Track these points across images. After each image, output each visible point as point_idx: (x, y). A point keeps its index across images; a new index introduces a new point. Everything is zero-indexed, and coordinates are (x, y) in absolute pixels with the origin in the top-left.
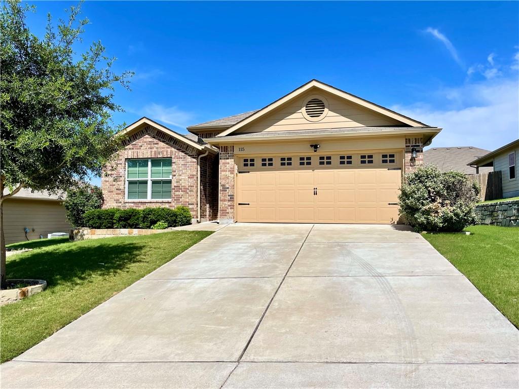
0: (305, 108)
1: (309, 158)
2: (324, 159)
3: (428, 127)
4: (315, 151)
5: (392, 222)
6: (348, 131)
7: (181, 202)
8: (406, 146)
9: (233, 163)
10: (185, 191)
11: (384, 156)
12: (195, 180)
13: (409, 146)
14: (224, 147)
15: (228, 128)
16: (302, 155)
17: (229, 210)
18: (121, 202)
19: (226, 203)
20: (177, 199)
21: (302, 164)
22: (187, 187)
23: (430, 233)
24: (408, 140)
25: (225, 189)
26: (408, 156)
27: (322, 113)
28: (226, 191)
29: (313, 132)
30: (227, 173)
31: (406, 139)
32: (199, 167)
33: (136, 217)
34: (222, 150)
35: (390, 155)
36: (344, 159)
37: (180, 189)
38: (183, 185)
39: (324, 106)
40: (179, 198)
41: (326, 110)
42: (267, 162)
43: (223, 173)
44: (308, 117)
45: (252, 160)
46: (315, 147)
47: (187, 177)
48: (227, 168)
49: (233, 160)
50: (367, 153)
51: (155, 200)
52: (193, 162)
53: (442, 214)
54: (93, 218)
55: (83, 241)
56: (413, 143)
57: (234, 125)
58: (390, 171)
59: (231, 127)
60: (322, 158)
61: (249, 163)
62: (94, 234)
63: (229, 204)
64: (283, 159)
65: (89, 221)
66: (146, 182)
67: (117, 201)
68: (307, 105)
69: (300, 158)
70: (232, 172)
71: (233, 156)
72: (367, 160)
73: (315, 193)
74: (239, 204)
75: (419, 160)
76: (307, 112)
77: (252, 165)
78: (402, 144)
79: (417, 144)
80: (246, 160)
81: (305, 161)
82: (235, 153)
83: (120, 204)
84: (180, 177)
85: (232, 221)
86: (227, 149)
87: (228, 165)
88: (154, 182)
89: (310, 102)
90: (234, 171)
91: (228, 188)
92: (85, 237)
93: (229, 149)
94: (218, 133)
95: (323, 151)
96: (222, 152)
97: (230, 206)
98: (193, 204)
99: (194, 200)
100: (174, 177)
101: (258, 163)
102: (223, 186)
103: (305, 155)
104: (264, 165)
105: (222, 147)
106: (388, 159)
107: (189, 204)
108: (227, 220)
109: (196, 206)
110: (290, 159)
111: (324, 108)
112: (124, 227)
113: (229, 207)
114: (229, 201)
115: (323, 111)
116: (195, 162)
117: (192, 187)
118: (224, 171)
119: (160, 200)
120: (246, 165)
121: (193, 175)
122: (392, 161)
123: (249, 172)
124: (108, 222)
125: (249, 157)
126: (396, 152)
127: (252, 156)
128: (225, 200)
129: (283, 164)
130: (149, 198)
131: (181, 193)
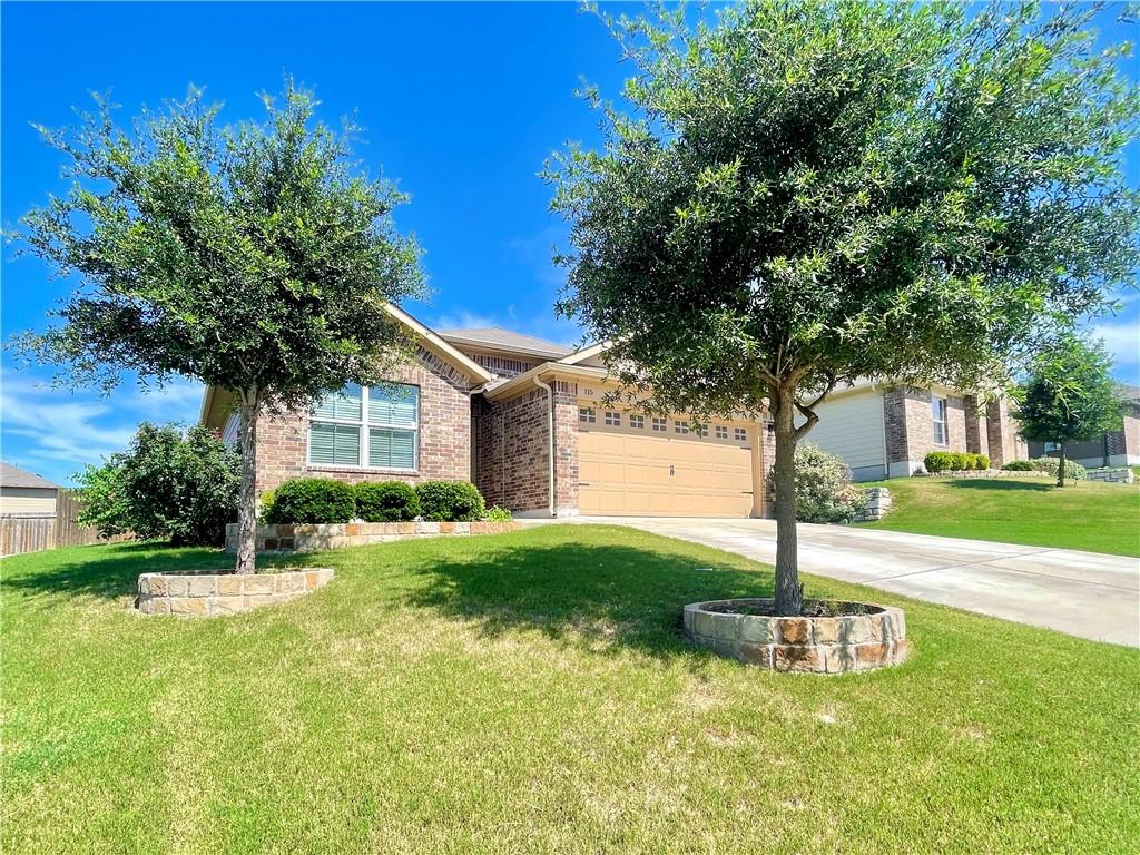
1: (663, 422)
2: (679, 425)
7: (440, 475)
9: (577, 413)
10: (447, 455)
11: (737, 430)
13: (766, 422)
14: (563, 383)
17: (572, 493)
18: (300, 469)
19: (568, 480)
20: (432, 470)
21: (656, 428)
22: (452, 448)
25: (566, 456)
26: (765, 434)
28: (568, 459)
35: (741, 430)
37: (437, 450)
38: (443, 442)
40: (434, 467)
42: (613, 419)
43: (562, 428)
45: (592, 413)
47: (451, 429)
49: (576, 408)
50: (722, 424)
51: (379, 469)
52: (463, 401)
56: (769, 418)
58: (742, 450)
60: (677, 423)
61: (588, 416)
63: (572, 481)
64: (633, 417)
66: (355, 430)
67: (290, 465)
69: (654, 419)
71: (576, 400)
72: (721, 432)
73: (672, 472)
79: (772, 420)
80: (583, 412)
81: (659, 425)
82: (578, 396)
83: (298, 474)
84: (438, 428)
85: (577, 512)
86: (565, 387)
87: (568, 415)
88: (374, 432)
91: (570, 455)
93: (570, 388)
97: (573, 485)
100: (425, 426)
101: (601, 418)
102: (562, 449)
104: (609, 422)
105: (559, 382)
106: (740, 434)
108: (569, 511)
110: (641, 418)
113: (572, 488)
114: (573, 477)
117: (460, 447)
118: (563, 424)
119: (398, 470)
120: (583, 419)
121: (463, 426)
122: (745, 440)
123: (590, 431)
126: (747, 428)
128: (565, 476)
129: (633, 425)
130: (365, 465)
131: (439, 458)
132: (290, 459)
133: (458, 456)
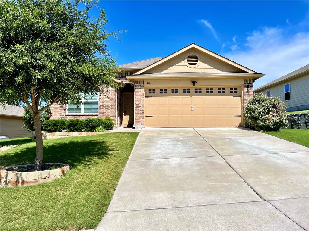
0: (186, 60)
1: (188, 89)
2: (197, 90)
3: (257, 73)
4: (194, 85)
5: (236, 126)
6: (213, 74)
7: (105, 115)
8: (245, 84)
9: (143, 91)
10: (107, 108)
11: (231, 89)
12: (114, 101)
13: (246, 84)
14: (138, 81)
15: (141, 70)
16: (185, 87)
17: (141, 120)
18: (63, 115)
19: (139, 115)
20: (103, 113)
21: (184, 92)
22: (109, 106)
23: (265, 131)
24: (245, 80)
25: (138, 107)
26: (246, 89)
27: (197, 63)
28: (139, 108)
29: (192, 74)
30: (140, 97)
31: (244, 80)
32: (116, 93)
33: (80, 125)
34: (136, 83)
35: (234, 88)
36: (209, 90)
37: (104, 107)
38: (106, 104)
39: (198, 59)
40: (103, 112)
41: (199, 61)
42: (163, 91)
43: (137, 97)
44: (188, 65)
45: (154, 90)
46: (194, 83)
47: (109, 100)
48: (139, 94)
49: (143, 89)
50: (221, 87)
51: (87, 114)
52: (113, 90)
53: (272, 121)
54: (50, 125)
55: (46, 140)
56: (248, 82)
57: (144, 68)
58: (234, 97)
59: (143, 69)
60: (196, 89)
61: (152, 91)
62: (54, 135)
63: (141, 116)
64: (173, 89)
65: (47, 127)
67: (61, 114)
68: (188, 58)
69: (183, 89)
70: (142, 97)
71: (143, 87)
72: (222, 91)
73: (192, 110)
74: (146, 116)
75: (251, 91)
76: (188, 62)
77: (154, 93)
78: (242, 83)
79: (250, 83)
80: (150, 90)
81: (186, 91)
82: (144, 85)
83: (63, 117)
84: (105, 100)
85: (143, 126)
86: (139, 83)
87: (140, 92)
88: (86, 103)
89: (189, 57)
90: (143, 96)
91: (140, 106)
92: (48, 137)
93: (141, 83)
94: (134, 73)
95: (197, 86)
96: (136, 84)
97: (142, 117)
98: (113, 116)
99: (114, 114)
100: (100, 100)
101: (158, 91)
102: (137, 105)
103: (186, 87)
104: (161, 93)
105: (136, 81)
106: (233, 90)
107: (110, 116)
108: (140, 126)
109: (115, 117)
110: (177, 89)
111: (198, 60)
112: (73, 131)
114: (141, 114)
115: (197, 62)
116: (114, 90)
117: (112, 105)
119: (91, 114)
120: (150, 93)
121: (113, 98)
122: (236, 92)
123: (152, 97)
124: (61, 128)
125: (152, 88)
126: (238, 87)
127: (154, 87)
129: (173, 92)
130: (83, 113)
131: (105, 109)
132: (61, 112)
133: (111, 108)
